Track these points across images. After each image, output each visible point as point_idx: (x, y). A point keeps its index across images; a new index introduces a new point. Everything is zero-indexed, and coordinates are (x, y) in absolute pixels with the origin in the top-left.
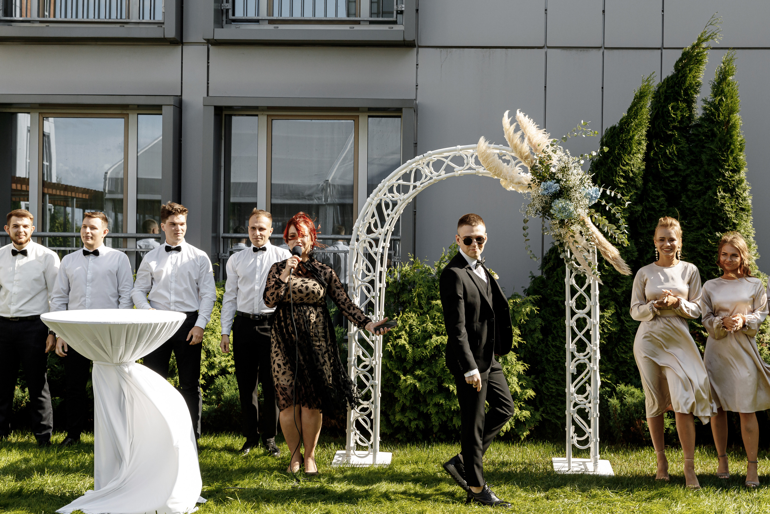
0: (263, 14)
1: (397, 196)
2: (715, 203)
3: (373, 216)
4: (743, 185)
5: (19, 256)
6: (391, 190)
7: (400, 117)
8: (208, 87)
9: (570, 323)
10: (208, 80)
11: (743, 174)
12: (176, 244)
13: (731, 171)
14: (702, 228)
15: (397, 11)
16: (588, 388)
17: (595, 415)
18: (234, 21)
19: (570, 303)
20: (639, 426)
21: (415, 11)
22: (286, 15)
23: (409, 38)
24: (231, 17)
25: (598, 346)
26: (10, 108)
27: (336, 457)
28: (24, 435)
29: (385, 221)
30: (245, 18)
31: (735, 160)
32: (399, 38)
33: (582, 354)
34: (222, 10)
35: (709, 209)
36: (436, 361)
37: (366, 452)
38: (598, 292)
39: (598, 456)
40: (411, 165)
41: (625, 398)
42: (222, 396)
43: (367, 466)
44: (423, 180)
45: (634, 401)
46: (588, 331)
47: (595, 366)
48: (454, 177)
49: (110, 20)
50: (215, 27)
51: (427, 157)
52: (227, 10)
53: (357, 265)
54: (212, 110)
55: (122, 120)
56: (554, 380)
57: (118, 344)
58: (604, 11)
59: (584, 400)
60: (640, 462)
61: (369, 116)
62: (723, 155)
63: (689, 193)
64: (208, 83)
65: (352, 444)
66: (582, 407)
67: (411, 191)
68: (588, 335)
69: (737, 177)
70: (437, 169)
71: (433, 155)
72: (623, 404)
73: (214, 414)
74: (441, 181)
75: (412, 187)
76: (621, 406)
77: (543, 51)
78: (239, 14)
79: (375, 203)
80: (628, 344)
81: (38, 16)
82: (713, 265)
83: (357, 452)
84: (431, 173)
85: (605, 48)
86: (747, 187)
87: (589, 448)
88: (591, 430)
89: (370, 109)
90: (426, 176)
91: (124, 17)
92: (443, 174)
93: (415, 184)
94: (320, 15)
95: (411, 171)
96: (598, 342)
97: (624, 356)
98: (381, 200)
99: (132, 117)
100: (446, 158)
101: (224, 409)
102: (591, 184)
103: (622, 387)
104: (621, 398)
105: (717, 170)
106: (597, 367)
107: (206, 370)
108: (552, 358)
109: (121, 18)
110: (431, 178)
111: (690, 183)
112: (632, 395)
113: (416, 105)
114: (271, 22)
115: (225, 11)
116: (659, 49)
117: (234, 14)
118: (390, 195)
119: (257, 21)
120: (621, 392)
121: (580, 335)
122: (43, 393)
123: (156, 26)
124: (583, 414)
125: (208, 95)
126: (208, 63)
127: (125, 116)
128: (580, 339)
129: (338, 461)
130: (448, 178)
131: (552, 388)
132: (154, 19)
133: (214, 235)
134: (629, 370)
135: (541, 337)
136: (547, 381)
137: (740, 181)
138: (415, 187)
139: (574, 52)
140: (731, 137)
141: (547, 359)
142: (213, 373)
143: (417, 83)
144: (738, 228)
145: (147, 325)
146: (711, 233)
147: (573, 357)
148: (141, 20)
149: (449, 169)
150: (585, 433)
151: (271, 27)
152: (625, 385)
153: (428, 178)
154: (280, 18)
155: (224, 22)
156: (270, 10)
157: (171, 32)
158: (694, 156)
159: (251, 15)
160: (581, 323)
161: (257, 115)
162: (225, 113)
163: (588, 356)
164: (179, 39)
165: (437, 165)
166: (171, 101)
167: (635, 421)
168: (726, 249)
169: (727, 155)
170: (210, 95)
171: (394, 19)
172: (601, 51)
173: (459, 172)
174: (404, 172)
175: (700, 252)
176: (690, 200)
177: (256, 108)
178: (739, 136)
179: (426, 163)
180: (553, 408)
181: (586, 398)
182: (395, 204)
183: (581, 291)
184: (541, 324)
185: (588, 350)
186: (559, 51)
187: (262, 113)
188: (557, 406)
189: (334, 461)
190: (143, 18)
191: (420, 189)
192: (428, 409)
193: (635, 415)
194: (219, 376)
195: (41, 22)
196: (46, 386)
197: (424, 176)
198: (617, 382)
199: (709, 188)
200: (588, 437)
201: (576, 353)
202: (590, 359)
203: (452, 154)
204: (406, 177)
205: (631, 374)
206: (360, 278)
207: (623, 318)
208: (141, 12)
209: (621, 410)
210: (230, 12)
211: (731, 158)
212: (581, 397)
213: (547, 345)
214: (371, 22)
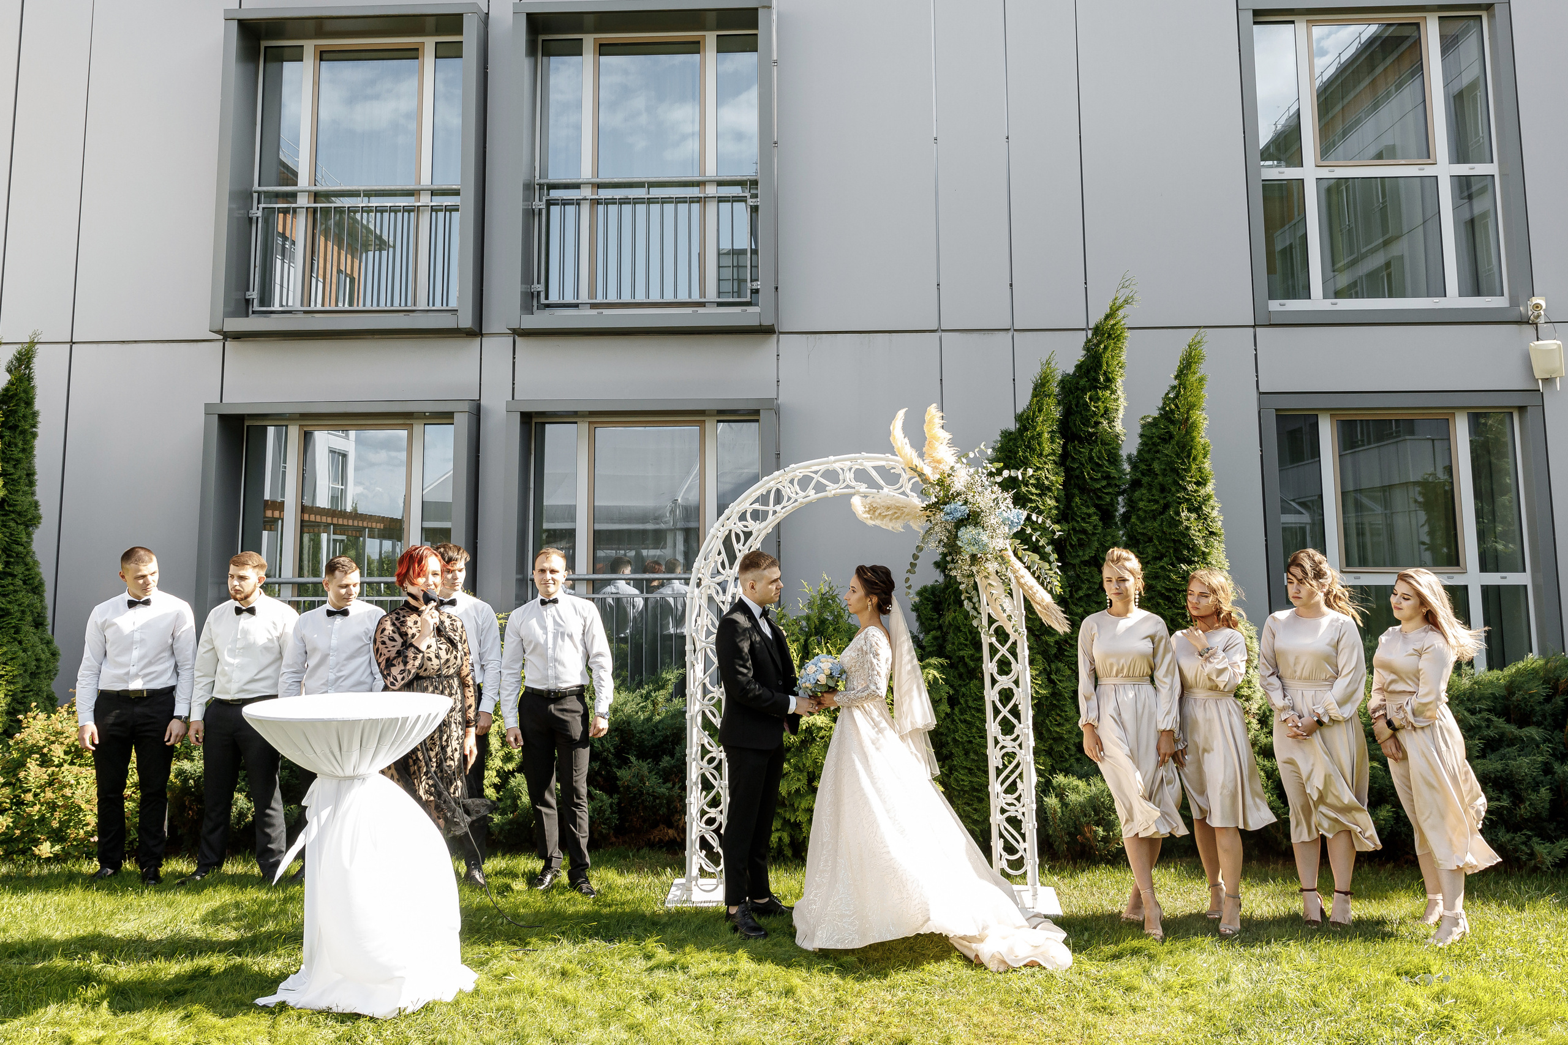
0: (584, 297)
1: (753, 526)
2: (1177, 526)
3: (719, 553)
4: (1211, 502)
5: (245, 615)
6: (742, 517)
7: (757, 421)
8: (513, 389)
9: (991, 695)
10: (514, 380)
11: (1209, 488)
12: (449, 595)
13: (1195, 483)
14: (1160, 558)
15: (751, 290)
16: (1019, 785)
17: (1030, 826)
18: (548, 306)
19: (990, 667)
20: (1088, 835)
21: (774, 290)
22: (612, 298)
23: (767, 322)
24: (543, 301)
25: (1031, 727)
26: (263, 420)
27: (673, 889)
28: (246, 861)
29: (735, 558)
30: (561, 301)
31: (1200, 470)
32: (754, 322)
33: (1009, 738)
34: (532, 293)
35: (1170, 534)
36: (807, 749)
37: (714, 881)
38: (1027, 652)
39: (1038, 884)
40: (768, 483)
41: (1067, 796)
42: (519, 802)
43: (714, 904)
44: (784, 503)
45: (1081, 799)
46: (1016, 706)
47: (1026, 757)
48: (826, 498)
49: (392, 308)
50: (521, 314)
51: (789, 472)
52: (539, 293)
53: (699, 620)
54: (517, 418)
55: (403, 433)
56: (966, 768)
57: (349, 750)
58: (1011, 285)
59: (1016, 802)
60: (1095, 889)
61: (719, 421)
62: (1183, 463)
63: (1141, 513)
64: (514, 384)
65: (695, 871)
66: (1013, 814)
67: (770, 517)
68: (1015, 712)
69: (1203, 492)
70: (804, 488)
71: (797, 470)
72: (1064, 805)
73: (508, 827)
74: (810, 504)
75: (771, 513)
76: (1061, 808)
77: (937, 335)
78: (554, 298)
79: (722, 535)
80: (1063, 714)
81: (302, 305)
82: (1178, 608)
83: (701, 881)
84: (797, 494)
85: (1015, 330)
86: (1216, 504)
87: (1025, 873)
88: (1026, 845)
89: (720, 412)
90: (789, 499)
91: (409, 303)
92: (812, 495)
93: (775, 509)
94: (655, 297)
95: (769, 492)
96: (1030, 722)
97: (1058, 730)
98: (730, 531)
99: (418, 428)
100: (816, 472)
101: (521, 819)
102: (1011, 506)
103: (1060, 779)
104: (1061, 796)
105: (1176, 483)
106: (1030, 758)
107: (501, 764)
108: (962, 738)
109: (406, 305)
110: (796, 501)
111: (1142, 500)
112: (1075, 790)
113: (778, 406)
114: (594, 306)
115: (535, 293)
116: (1083, 329)
117: (547, 298)
118: (740, 524)
119: (576, 306)
120: (1059, 785)
121: (1005, 712)
122: (274, 804)
123: (449, 314)
124: (1015, 822)
125: (513, 399)
126: (514, 358)
127: (409, 427)
128: (1005, 717)
129: (675, 896)
130: (819, 500)
131: (963, 780)
132: (447, 305)
133: (520, 576)
134: (1067, 749)
135: (949, 710)
136: (956, 770)
137: (1208, 498)
138: (775, 512)
139: (975, 335)
140: (1193, 439)
141: (954, 739)
142: (510, 766)
143: (778, 378)
144: (1209, 559)
145: (392, 720)
146: (1174, 566)
147: (997, 742)
148: (431, 307)
149: (820, 488)
150: (1017, 851)
151: (594, 312)
152: (1065, 776)
153: (792, 500)
154: (605, 301)
155: (535, 307)
156: (592, 292)
157: (466, 321)
158: (1146, 465)
159: (569, 299)
160: (1006, 696)
161: (576, 423)
162: (534, 420)
163: (1018, 742)
164: (477, 330)
165: (804, 482)
166: (466, 407)
167: (1083, 827)
168: (1195, 588)
169: (1189, 463)
170: (516, 398)
171: (748, 299)
172: (1010, 334)
173: (833, 492)
174: (758, 493)
175: (1159, 592)
176: (1142, 522)
177: (575, 414)
178: (1203, 436)
179: (788, 480)
180: (967, 808)
181: (1018, 799)
182: (748, 535)
183: (1003, 650)
184: (948, 693)
185: (1016, 732)
186: (957, 334)
187: (582, 419)
188: (972, 805)
189: (670, 897)
190: (434, 305)
191: (781, 514)
192: (797, 816)
193: (1083, 820)
194: (516, 774)
195: (305, 312)
196: (278, 794)
197: (786, 499)
198: (1053, 771)
199: (1166, 507)
200: (1022, 857)
201: (1000, 737)
202: (1020, 745)
203: (823, 468)
204: (763, 499)
205: (1071, 755)
206: (704, 639)
207: (1053, 677)
208: (431, 297)
209: (1062, 812)
210: (543, 295)
211: (1194, 466)
212: (1010, 798)
213: (953, 721)
214: (720, 304)
